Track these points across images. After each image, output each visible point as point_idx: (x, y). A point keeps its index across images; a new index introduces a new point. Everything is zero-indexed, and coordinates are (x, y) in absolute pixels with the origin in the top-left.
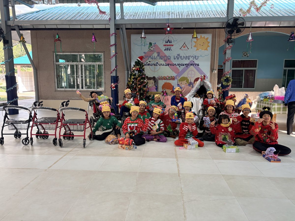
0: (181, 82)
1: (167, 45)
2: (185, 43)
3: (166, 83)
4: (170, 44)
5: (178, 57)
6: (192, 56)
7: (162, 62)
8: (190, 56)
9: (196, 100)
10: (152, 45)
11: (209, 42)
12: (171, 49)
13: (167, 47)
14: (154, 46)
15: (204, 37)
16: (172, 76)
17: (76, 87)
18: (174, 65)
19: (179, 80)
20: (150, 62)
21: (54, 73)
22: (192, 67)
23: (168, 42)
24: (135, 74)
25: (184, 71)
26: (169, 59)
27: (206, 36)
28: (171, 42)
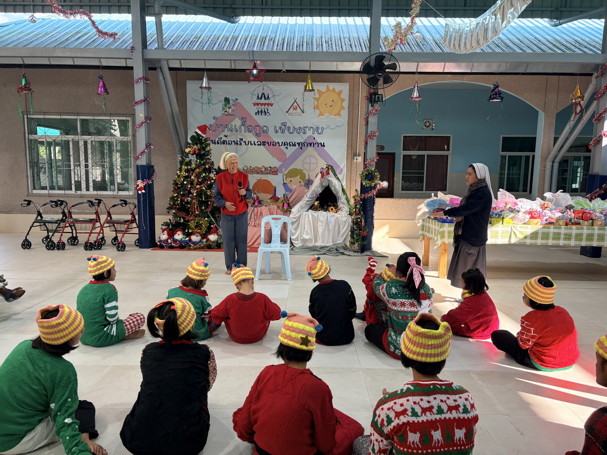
0: (291, 179)
1: (260, 104)
3: (259, 181)
4: (267, 101)
5: (284, 128)
6: (311, 127)
7: (251, 137)
8: (306, 127)
9: (313, 216)
10: (229, 104)
11: (343, 100)
12: (268, 113)
13: (260, 108)
14: (234, 105)
15: (334, 90)
16: (272, 166)
17: (73, 187)
18: (274, 144)
19: (287, 176)
20: (226, 136)
21: (25, 158)
22: (310, 149)
23: (263, 98)
24: (190, 161)
25: (294, 157)
26: (264, 132)
27: (337, 87)
28: (268, 97)
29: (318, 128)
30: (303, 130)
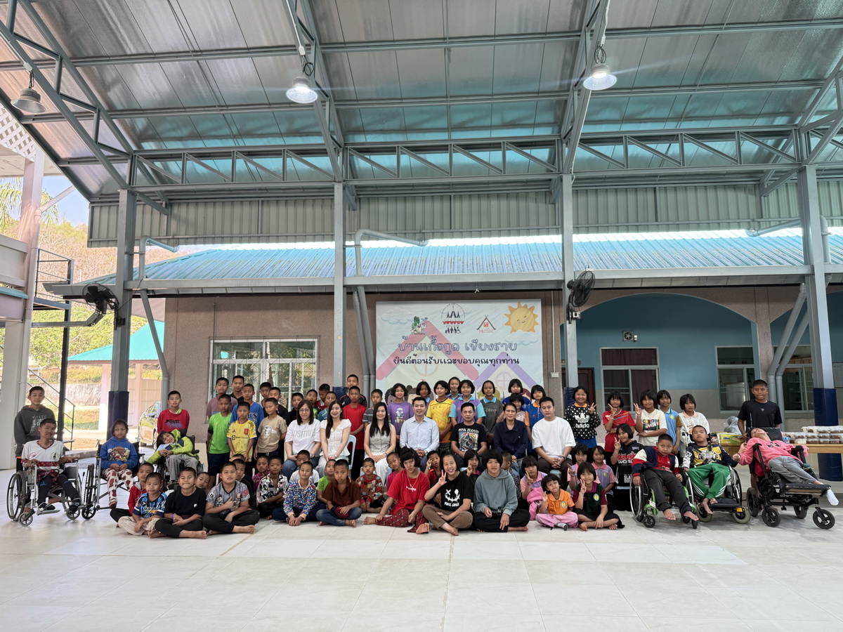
1: (450, 322)
2: (486, 318)
4: (457, 319)
5: (475, 345)
6: (504, 344)
7: (441, 355)
8: (498, 344)
10: (418, 323)
11: (535, 316)
12: (458, 330)
13: (450, 326)
14: (423, 324)
15: (526, 306)
18: (465, 362)
20: (415, 355)
21: (206, 383)
22: (504, 365)
23: (453, 316)
26: (454, 349)
27: (530, 304)
28: (458, 315)
29: (511, 345)
30: (495, 347)
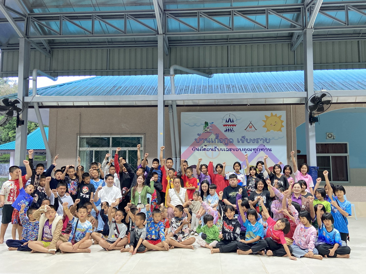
2: (251, 123)
4: (232, 124)
5: (243, 140)
6: (262, 139)
7: (222, 146)
8: (258, 139)
10: (208, 126)
11: (282, 122)
12: (233, 130)
13: (228, 127)
14: (211, 126)
15: (276, 115)
20: (206, 146)
22: (262, 152)
25: (252, 158)
27: (278, 113)
28: (233, 121)
29: (266, 139)
30: (256, 141)
